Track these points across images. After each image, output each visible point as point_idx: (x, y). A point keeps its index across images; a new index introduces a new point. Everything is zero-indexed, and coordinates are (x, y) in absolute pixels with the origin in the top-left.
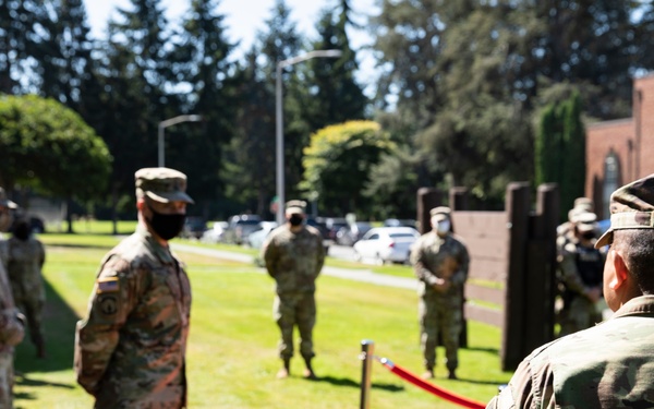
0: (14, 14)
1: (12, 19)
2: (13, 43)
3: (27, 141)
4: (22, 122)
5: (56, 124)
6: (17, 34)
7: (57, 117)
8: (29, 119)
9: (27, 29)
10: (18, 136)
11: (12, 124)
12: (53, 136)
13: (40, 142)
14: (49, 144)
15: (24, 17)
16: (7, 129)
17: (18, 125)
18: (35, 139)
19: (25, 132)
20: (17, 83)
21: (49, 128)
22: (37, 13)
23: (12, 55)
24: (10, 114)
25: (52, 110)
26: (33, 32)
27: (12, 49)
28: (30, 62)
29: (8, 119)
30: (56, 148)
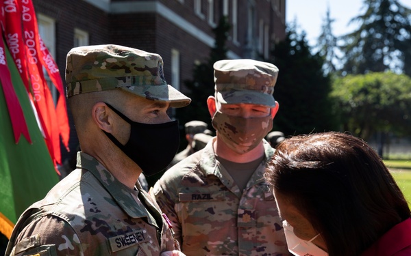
0: (388, 24)
1: (386, 27)
2: (387, 42)
3: (384, 101)
4: (382, 89)
5: (403, 89)
6: (389, 37)
7: (405, 85)
8: (386, 87)
9: (396, 33)
10: (378, 98)
11: (375, 91)
12: (401, 97)
13: (392, 101)
14: (398, 102)
15: (395, 26)
16: (372, 93)
17: (378, 91)
18: (389, 99)
19: (383, 95)
20: (387, 67)
21: (398, 92)
22: (402, 22)
23: (386, 50)
24: (374, 84)
25: (402, 80)
26: (400, 34)
27: (385, 46)
28: (397, 53)
29: (373, 87)
30: (403, 105)
